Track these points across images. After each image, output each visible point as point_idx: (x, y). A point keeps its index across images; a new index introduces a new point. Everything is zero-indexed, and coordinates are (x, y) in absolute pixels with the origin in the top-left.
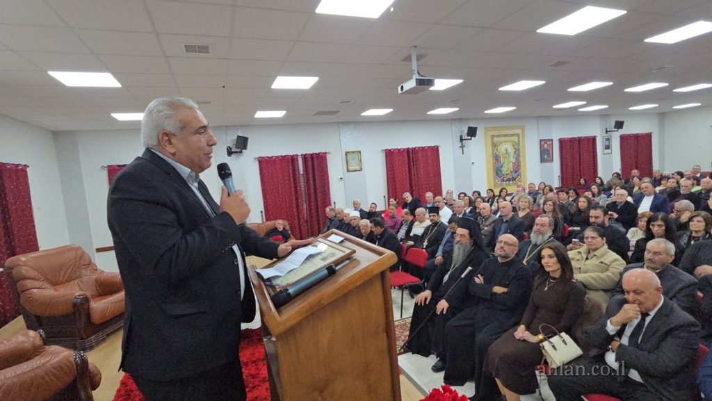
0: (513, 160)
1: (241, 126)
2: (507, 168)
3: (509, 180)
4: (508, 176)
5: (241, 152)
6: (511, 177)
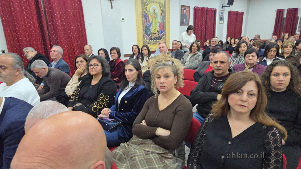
0: (160, 21)
2: (155, 28)
3: (156, 39)
4: (155, 35)
6: (158, 36)
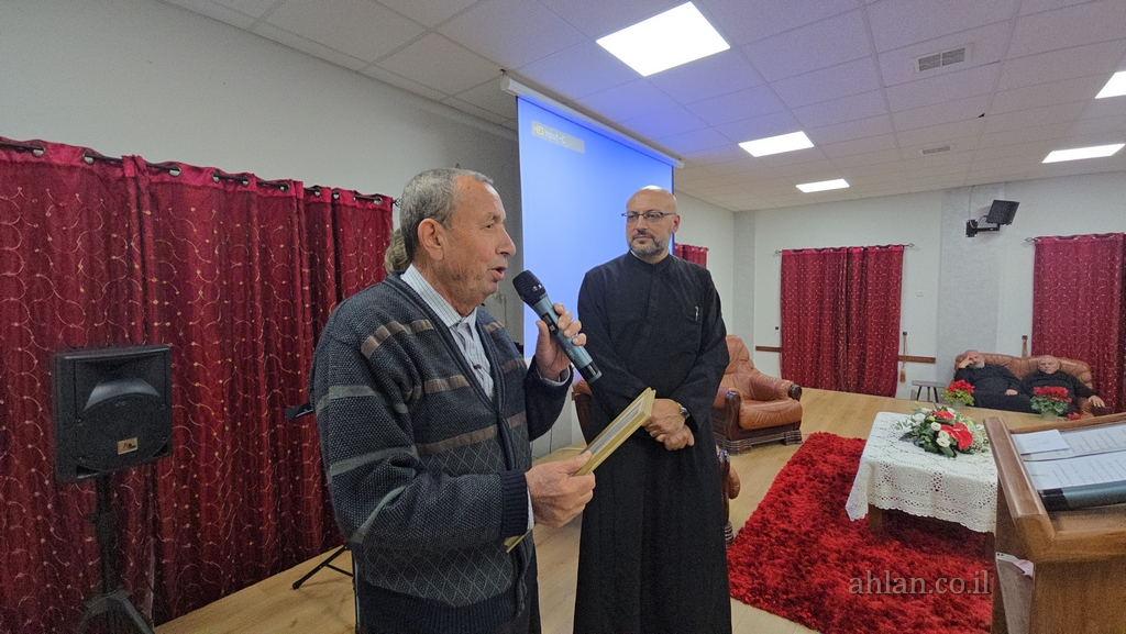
1: (1006, 183)
5: (997, 229)
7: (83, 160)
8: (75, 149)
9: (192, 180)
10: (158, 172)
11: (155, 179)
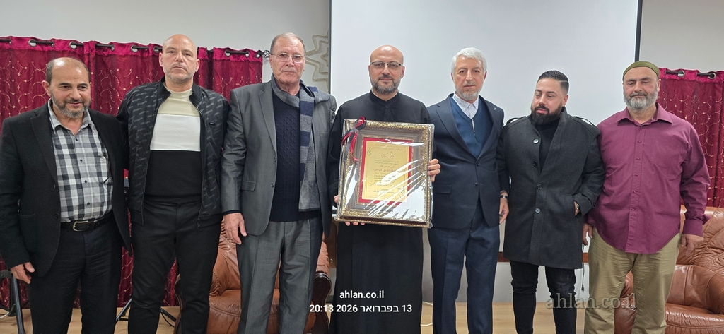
7: (69, 47)
8: (66, 42)
9: (121, 52)
10: (107, 50)
11: (106, 53)
